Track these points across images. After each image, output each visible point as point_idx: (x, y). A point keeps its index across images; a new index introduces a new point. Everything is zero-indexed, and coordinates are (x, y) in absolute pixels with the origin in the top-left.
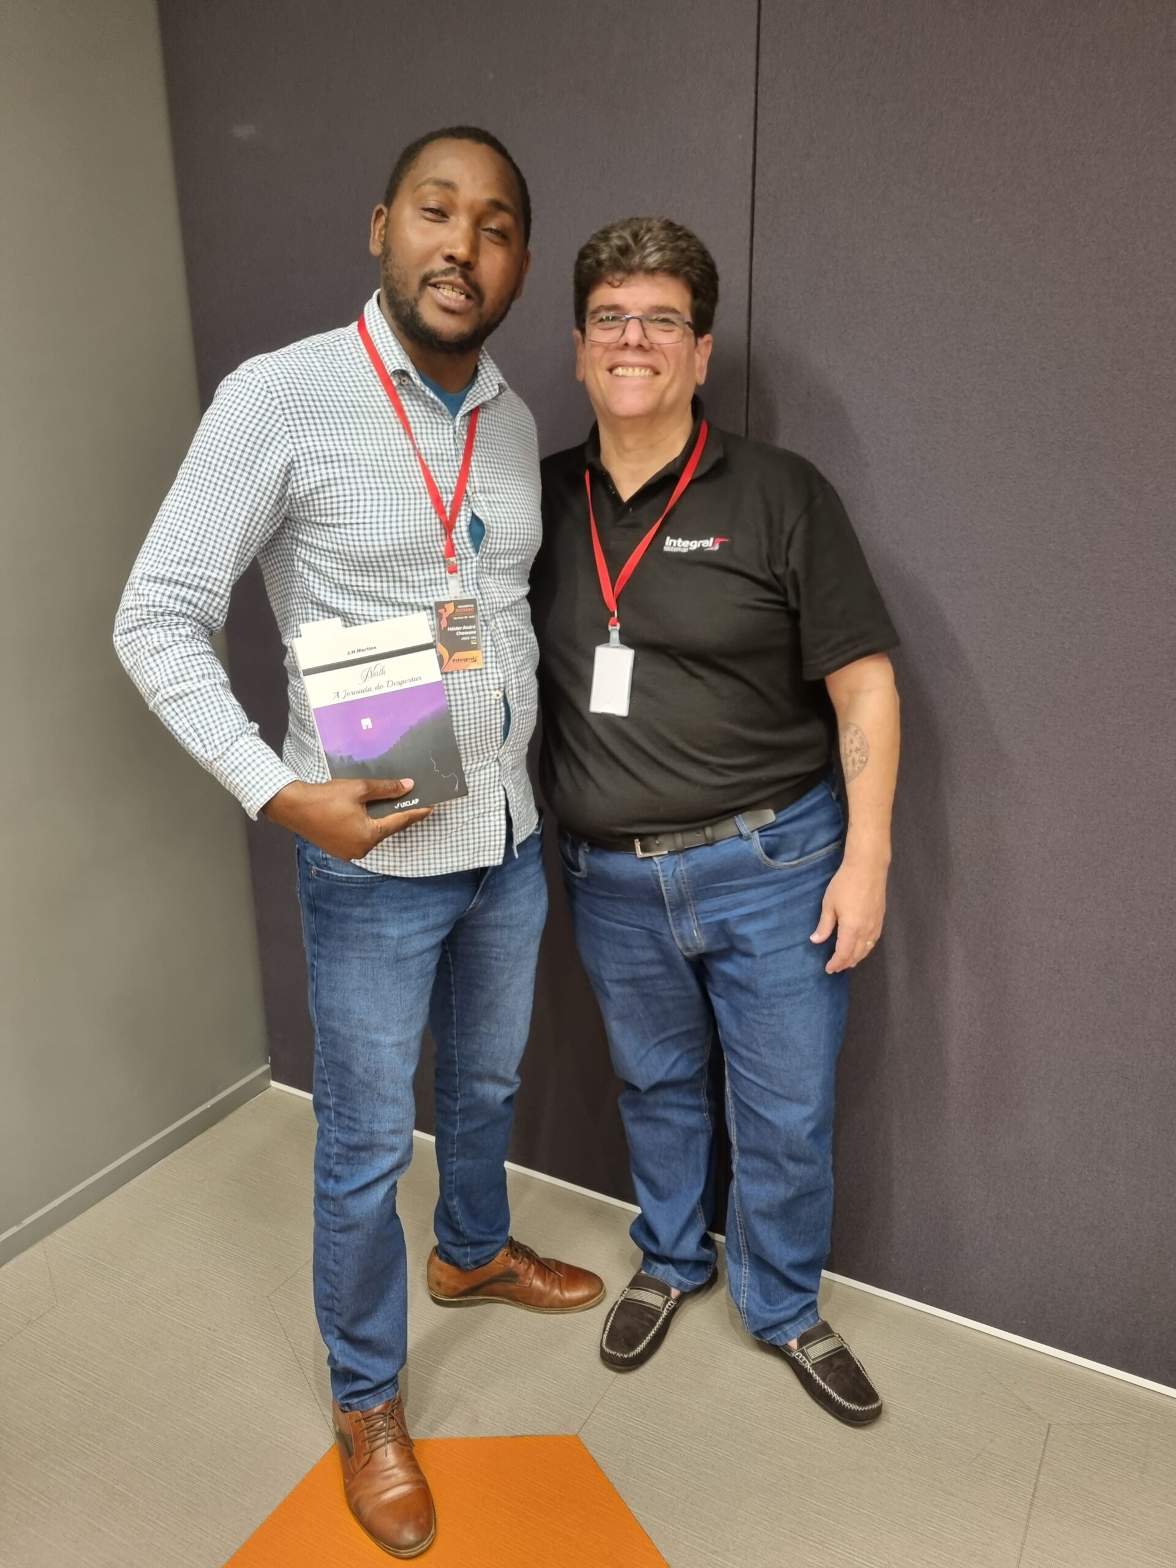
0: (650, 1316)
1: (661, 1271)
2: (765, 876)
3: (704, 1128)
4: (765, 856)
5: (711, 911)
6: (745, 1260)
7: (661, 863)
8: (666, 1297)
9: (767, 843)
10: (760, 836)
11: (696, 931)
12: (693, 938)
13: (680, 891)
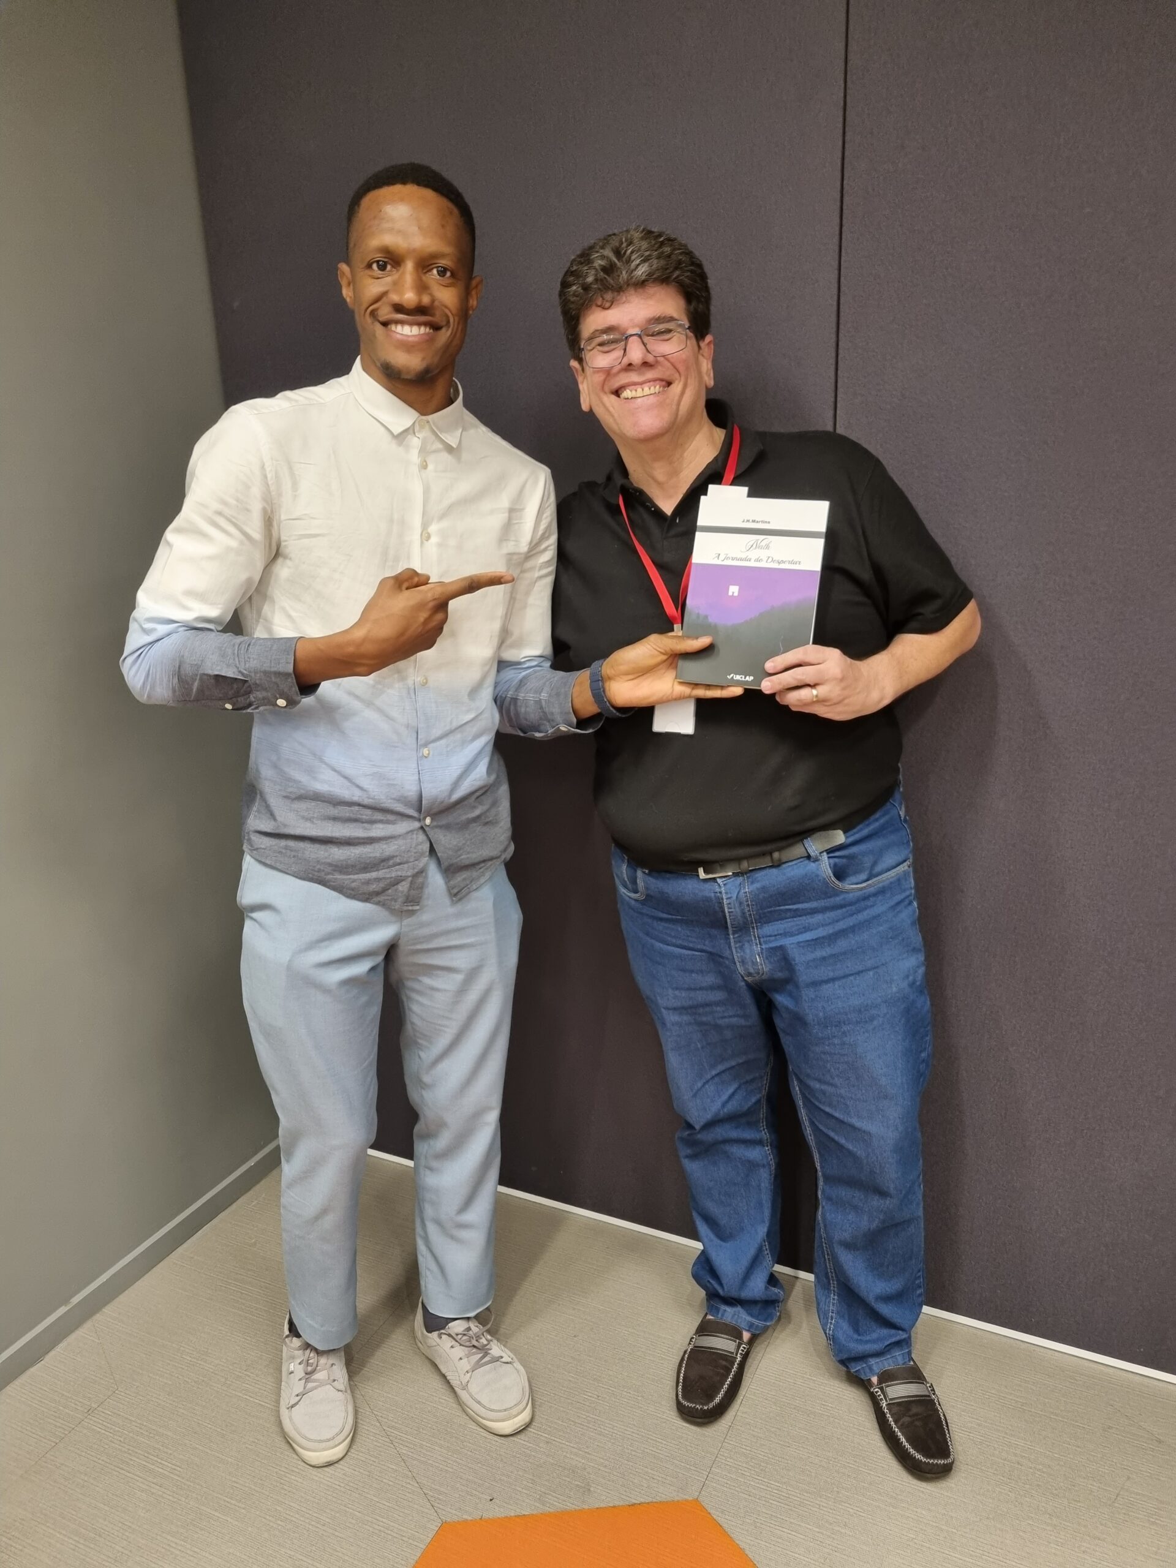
2: (832, 899)
3: (765, 1162)
4: (833, 878)
5: (776, 935)
6: (834, 1287)
7: (724, 885)
8: (738, 1341)
9: (835, 865)
10: (829, 858)
11: (759, 955)
12: (754, 963)
13: (744, 913)
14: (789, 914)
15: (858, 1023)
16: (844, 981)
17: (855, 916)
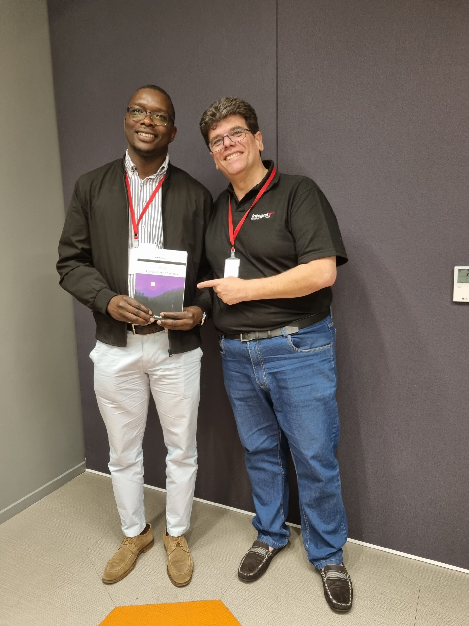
0: (260, 559)
1: (266, 539)
2: (293, 354)
3: (280, 473)
4: (293, 346)
5: (271, 368)
6: (308, 528)
7: (249, 344)
8: (267, 550)
9: (294, 341)
10: (291, 337)
11: (264, 376)
12: (262, 379)
13: (257, 357)
14: (276, 359)
15: (303, 407)
16: (298, 389)
17: (303, 363)
